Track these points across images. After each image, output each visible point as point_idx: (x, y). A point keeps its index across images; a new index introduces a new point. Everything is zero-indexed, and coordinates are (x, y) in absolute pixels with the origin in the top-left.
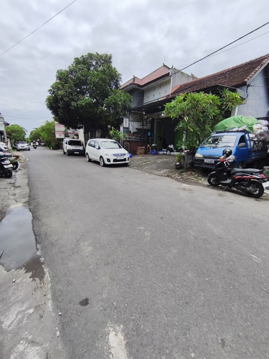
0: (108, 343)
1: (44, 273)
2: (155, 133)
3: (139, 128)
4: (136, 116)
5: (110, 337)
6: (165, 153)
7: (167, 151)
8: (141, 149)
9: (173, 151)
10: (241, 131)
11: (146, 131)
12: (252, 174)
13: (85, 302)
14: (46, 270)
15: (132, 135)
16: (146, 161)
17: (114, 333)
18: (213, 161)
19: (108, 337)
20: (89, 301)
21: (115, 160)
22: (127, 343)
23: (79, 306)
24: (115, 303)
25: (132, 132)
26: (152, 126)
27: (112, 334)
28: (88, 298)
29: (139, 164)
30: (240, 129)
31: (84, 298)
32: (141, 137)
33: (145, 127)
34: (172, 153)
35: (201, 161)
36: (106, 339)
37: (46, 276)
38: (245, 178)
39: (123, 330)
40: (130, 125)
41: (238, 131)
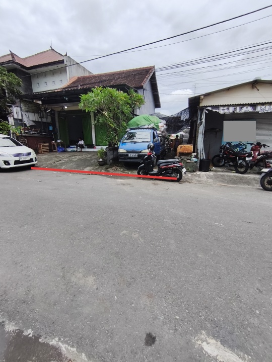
0: (210, 357)
1: (55, 349)
2: (58, 127)
3: (37, 120)
4: (30, 105)
5: (206, 350)
6: (75, 149)
7: (77, 148)
8: (44, 146)
9: (84, 148)
10: (151, 129)
11: (46, 125)
12: (174, 163)
13: (150, 339)
14: (53, 342)
15: (28, 130)
16: (58, 160)
17: (205, 343)
18: (136, 155)
19: (205, 351)
20: (153, 335)
21: (16, 162)
22: (221, 341)
23: (149, 348)
24: (177, 317)
25: (28, 125)
26: (53, 119)
27: (204, 345)
28: (148, 332)
29: (51, 164)
30: (150, 127)
31: (145, 336)
32: (40, 131)
33: (44, 120)
34: (83, 150)
35: (125, 156)
36: (205, 354)
37: (64, 349)
38: (170, 168)
39: (208, 335)
40: (24, 116)
41: (148, 128)
